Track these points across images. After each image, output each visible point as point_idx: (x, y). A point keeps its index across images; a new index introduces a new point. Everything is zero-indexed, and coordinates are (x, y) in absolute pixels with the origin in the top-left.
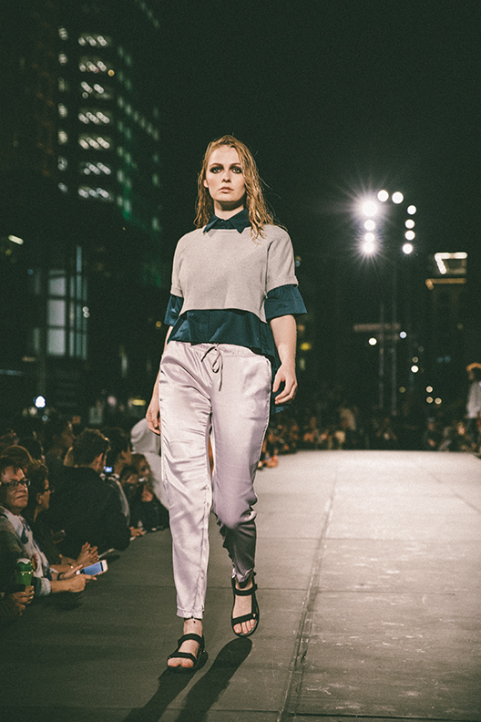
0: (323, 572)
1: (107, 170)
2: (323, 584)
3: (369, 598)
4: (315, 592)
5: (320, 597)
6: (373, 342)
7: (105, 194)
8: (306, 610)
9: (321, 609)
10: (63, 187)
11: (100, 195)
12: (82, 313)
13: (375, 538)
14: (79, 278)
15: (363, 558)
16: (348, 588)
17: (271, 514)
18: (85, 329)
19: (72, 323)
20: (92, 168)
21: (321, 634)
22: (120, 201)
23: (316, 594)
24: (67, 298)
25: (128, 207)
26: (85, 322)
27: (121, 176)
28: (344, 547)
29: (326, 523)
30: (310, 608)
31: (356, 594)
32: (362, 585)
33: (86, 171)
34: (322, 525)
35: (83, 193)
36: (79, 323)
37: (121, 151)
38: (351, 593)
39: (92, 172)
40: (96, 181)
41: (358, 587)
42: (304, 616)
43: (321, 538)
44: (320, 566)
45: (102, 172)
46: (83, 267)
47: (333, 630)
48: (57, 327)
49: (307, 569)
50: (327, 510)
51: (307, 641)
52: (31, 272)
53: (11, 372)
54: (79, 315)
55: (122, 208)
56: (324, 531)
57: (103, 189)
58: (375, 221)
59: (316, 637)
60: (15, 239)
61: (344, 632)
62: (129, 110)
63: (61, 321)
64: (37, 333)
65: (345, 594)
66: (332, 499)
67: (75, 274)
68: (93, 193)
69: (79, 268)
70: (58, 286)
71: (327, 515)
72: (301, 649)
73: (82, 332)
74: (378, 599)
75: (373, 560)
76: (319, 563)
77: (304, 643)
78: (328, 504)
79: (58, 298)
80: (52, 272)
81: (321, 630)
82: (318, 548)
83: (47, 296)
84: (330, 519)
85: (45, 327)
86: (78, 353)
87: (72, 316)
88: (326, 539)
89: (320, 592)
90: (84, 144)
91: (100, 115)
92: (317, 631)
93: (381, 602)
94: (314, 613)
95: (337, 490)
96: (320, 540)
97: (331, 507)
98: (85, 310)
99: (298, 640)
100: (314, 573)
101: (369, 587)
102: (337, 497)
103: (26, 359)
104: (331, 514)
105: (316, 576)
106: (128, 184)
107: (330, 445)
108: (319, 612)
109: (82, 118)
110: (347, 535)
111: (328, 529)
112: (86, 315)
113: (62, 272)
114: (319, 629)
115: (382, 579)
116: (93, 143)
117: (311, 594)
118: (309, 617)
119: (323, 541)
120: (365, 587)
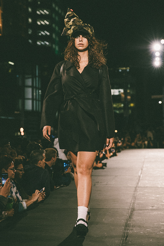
0: (137, 202)
1: (48, 34)
2: (136, 206)
3: (155, 213)
4: (133, 210)
5: (135, 212)
6: (160, 102)
7: (47, 43)
8: (128, 218)
9: (135, 218)
10: (30, 41)
11: (46, 44)
12: (39, 92)
13: (159, 186)
14: (37, 79)
15: (154, 195)
16: (147, 208)
17: (116, 176)
18: (40, 99)
19: (35, 97)
20: (42, 33)
21: (134, 228)
22: (54, 46)
23: (133, 212)
24: (32, 87)
25: (57, 49)
26: (40, 97)
27: (54, 36)
28: (146, 190)
29: (139, 180)
30: (130, 217)
31: (150, 211)
32: (153, 207)
33: (40, 34)
34: (137, 181)
35: (38, 43)
36: (37, 97)
37: (54, 25)
38: (147, 211)
39: (42, 34)
40: (44, 38)
41: (151, 208)
42: (127, 220)
43: (137, 186)
44: (135, 199)
45: (46, 34)
46: (39, 74)
47: (140, 226)
48: (29, 99)
49: (130, 200)
50: (139, 174)
51: (128, 231)
52: (18, 76)
53: (10, 118)
54: (37, 94)
55: (55, 49)
56: (138, 183)
57: (46, 41)
58: (159, 52)
59: (132, 229)
60: (10, 63)
61: (144, 227)
62: (57, 9)
63: (30, 96)
64: (20, 101)
65: (145, 211)
66: (142, 170)
67: (36, 77)
68: (43, 43)
69: (37, 74)
70: (29, 82)
71: (140, 177)
72: (125, 235)
73: (39, 101)
74: (159, 213)
75: (157, 196)
76: (135, 198)
77: (127, 232)
78: (140, 172)
79: (29, 87)
80: (26, 76)
81: (134, 227)
82: (135, 191)
83: (24, 86)
84: (141, 179)
85: (24, 99)
86: (37, 109)
87: (35, 94)
88: (138, 187)
89: (135, 210)
90: (39, 23)
91: (45, 11)
92: (133, 227)
93: (161, 214)
94: (132, 219)
95: (144, 166)
96: (136, 187)
97: (141, 173)
98: (40, 91)
99: (124, 231)
100: (133, 202)
101: (156, 208)
102: (144, 169)
103: (16, 112)
104: (141, 177)
105: (134, 203)
106: (57, 39)
107: (143, 146)
108: (134, 219)
109: (38, 12)
110: (147, 185)
111: (140, 183)
112: (40, 93)
113: (30, 76)
114: (134, 226)
115: (162, 204)
116: (42, 23)
117: (131, 211)
118: (129, 221)
119: (137, 188)
120: (154, 208)
